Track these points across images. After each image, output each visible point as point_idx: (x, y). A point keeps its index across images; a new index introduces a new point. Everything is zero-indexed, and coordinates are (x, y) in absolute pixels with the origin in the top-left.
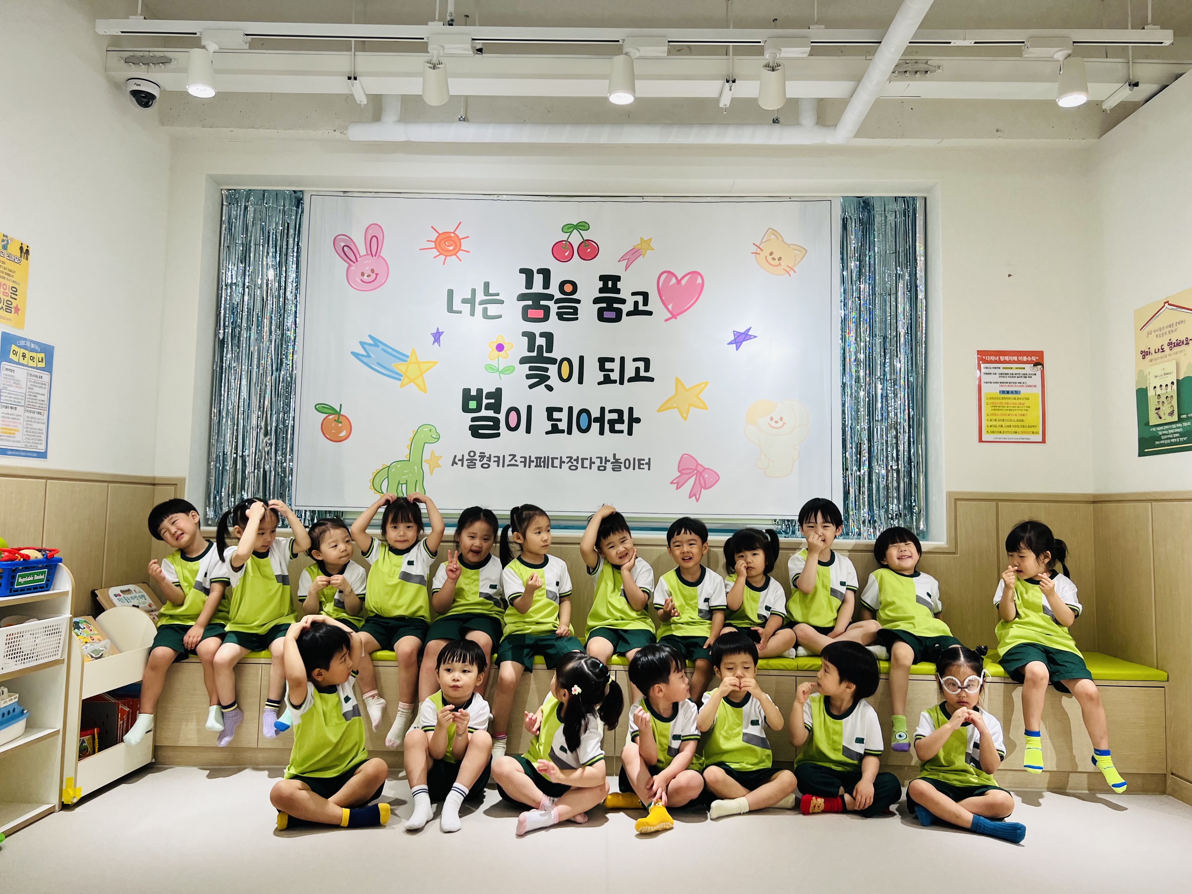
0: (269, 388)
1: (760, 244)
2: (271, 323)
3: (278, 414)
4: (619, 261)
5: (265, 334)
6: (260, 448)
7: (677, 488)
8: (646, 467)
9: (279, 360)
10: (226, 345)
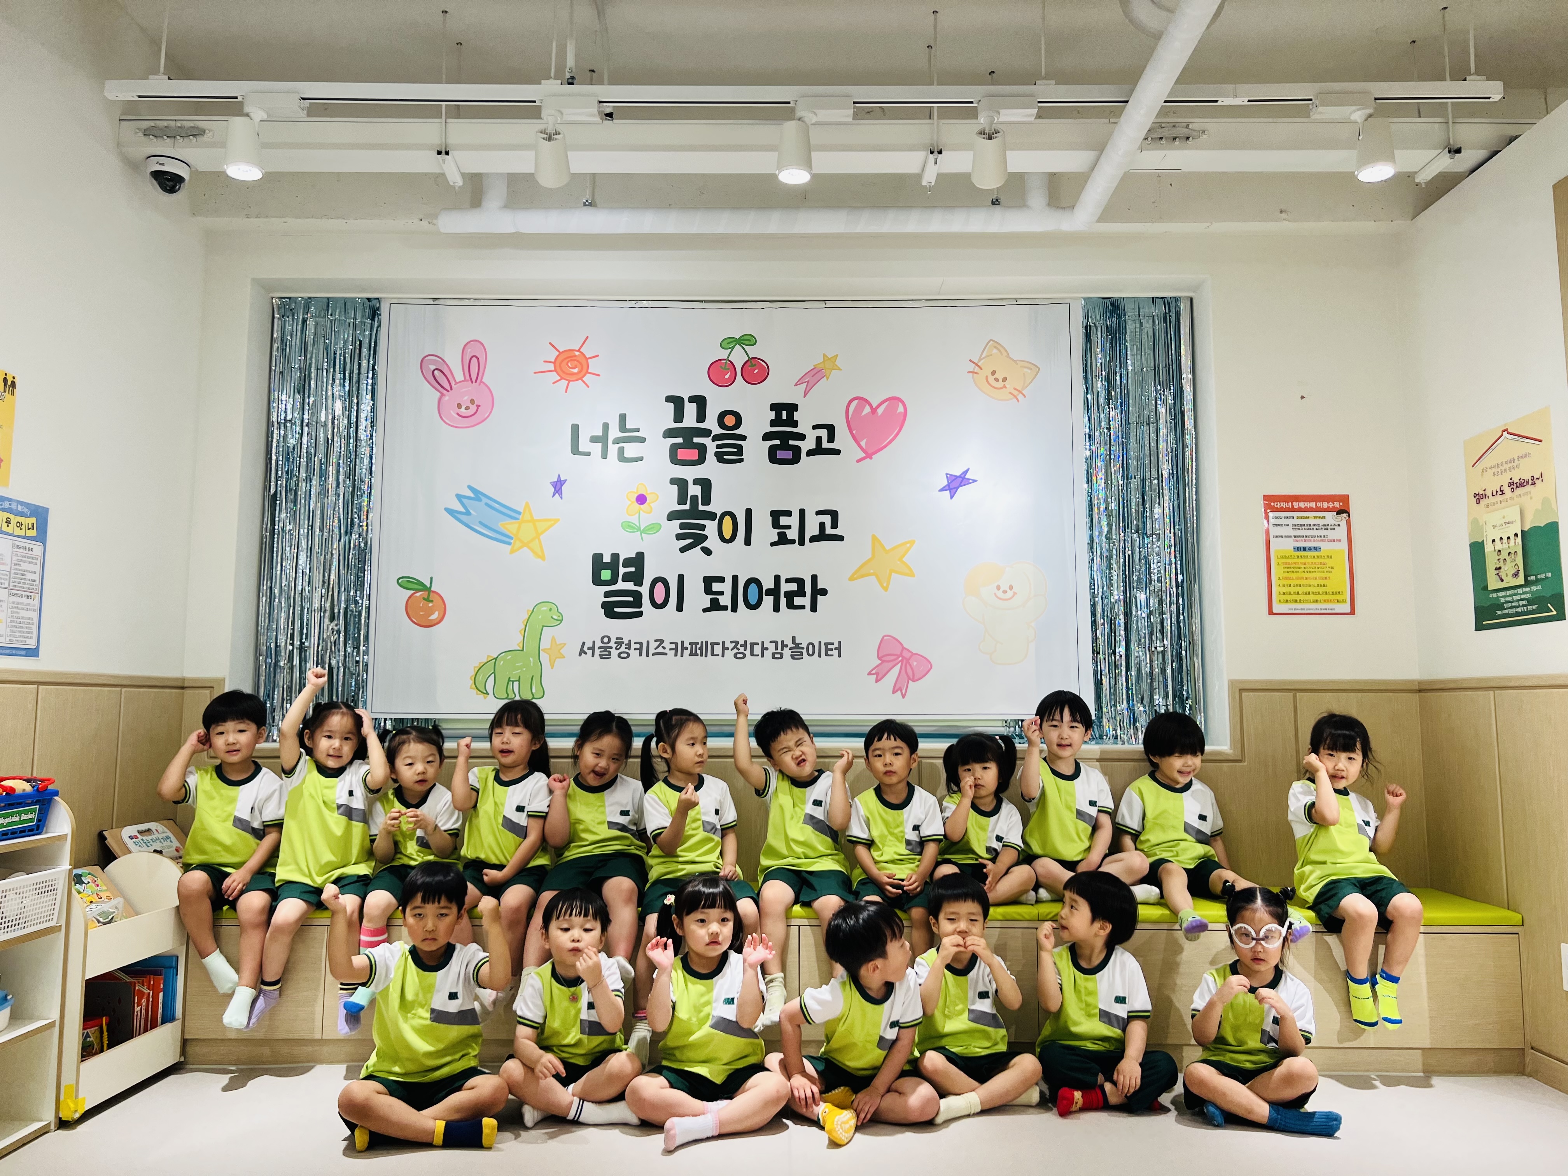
0: (336, 557)
1: (979, 361)
2: (338, 472)
3: (349, 592)
4: (796, 385)
5: (330, 486)
6: (325, 637)
7: (877, 681)
8: (836, 653)
9: (349, 520)
10: (278, 502)
